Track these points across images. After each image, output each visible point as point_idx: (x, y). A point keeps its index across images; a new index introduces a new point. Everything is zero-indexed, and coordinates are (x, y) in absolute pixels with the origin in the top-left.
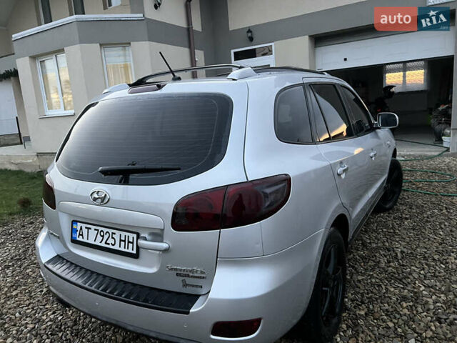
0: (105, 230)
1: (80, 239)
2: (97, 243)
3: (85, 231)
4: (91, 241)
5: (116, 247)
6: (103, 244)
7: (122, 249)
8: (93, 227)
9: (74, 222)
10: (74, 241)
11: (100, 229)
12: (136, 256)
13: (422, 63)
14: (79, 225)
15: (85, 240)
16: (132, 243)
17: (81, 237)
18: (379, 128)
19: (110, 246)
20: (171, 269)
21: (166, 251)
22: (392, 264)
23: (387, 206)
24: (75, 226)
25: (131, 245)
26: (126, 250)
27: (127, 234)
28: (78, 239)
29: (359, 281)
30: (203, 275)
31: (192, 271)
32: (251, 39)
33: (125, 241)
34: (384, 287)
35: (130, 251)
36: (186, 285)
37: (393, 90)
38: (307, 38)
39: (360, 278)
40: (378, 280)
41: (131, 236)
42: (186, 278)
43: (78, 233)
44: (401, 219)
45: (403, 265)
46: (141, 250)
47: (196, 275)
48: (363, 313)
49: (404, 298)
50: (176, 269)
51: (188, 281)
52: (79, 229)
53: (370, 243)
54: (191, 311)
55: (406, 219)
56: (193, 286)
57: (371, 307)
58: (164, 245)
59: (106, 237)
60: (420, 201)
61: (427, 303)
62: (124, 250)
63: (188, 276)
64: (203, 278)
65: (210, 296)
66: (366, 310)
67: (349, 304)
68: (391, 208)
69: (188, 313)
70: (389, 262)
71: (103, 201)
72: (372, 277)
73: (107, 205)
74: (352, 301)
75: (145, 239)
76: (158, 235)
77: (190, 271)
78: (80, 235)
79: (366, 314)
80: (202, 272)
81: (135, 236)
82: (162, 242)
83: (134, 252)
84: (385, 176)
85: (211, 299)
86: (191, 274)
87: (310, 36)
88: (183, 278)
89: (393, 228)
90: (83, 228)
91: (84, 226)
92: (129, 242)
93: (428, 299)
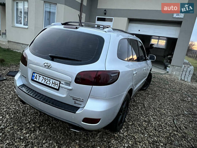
0: (47, 78)
1: (36, 80)
2: (43, 82)
3: (38, 77)
4: (40, 81)
5: (50, 85)
6: (45, 83)
7: (53, 86)
8: (42, 76)
9: (34, 73)
10: (32, 80)
11: (45, 77)
12: (58, 90)
13: (166, 38)
14: (36, 74)
15: (37, 80)
16: (57, 85)
17: (36, 79)
18: (148, 60)
19: (48, 85)
20: (71, 97)
21: (71, 90)
22: (143, 109)
23: (144, 88)
24: (34, 74)
25: (56, 85)
26: (54, 87)
27: (56, 81)
28: (34, 79)
29: (131, 113)
30: (83, 101)
31: (79, 99)
32: (105, 14)
33: (54, 83)
34: (139, 116)
35: (56, 87)
36: (75, 103)
37: (153, 46)
38: (127, 19)
39: (131, 112)
40: (137, 114)
41: (57, 82)
42: (76, 101)
43: (35, 77)
44: (148, 94)
45: (146, 110)
46: (60, 88)
47: (80, 100)
48: (131, 124)
49: (145, 121)
50: (73, 97)
51: (77, 102)
52: (35, 76)
53: (136, 101)
54: (77, 112)
55: (150, 94)
56: (78, 104)
57: (134, 122)
58: (70, 88)
59: (46, 81)
60: (155, 89)
61: (152, 124)
62: (53, 87)
63: (77, 100)
64: (83, 102)
65: (85, 108)
66: (132, 123)
67: (126, 120)
68: (145, 90)
69: (75, 113)
70: (142, 108)
71: (49, 67)
72: (135, 112)
73: (50, 69)
74: (128, 119)
75: (63, 84)
76: (68, 84)
77: (78, 98)
78: (35, 78)
79: (132, 124)
80: (83, 100)
81: (59, 82)
82: (70, 86)
83: (58, 88)
84: (146, 78)
85: (84, 109)
86: (78, 100)
87: (128, 18)
88: (75, 101)
89: (145, 97)
90: (37, 76)
91: (38, 75)
92: (56, 84)
93: (153, 123)
